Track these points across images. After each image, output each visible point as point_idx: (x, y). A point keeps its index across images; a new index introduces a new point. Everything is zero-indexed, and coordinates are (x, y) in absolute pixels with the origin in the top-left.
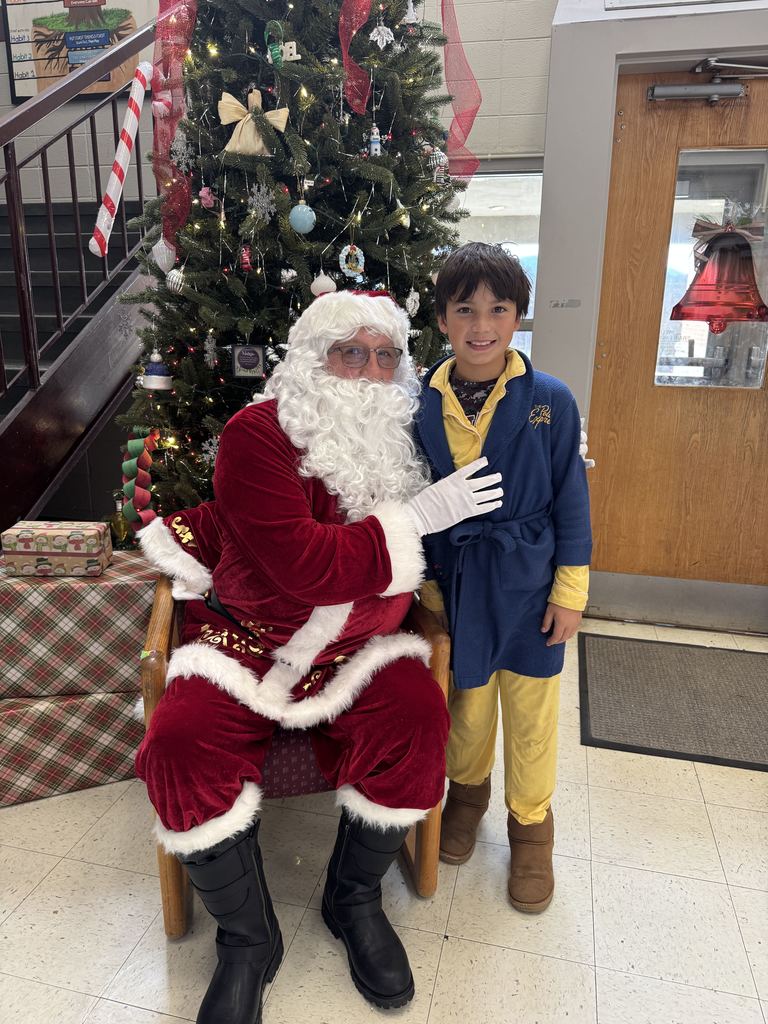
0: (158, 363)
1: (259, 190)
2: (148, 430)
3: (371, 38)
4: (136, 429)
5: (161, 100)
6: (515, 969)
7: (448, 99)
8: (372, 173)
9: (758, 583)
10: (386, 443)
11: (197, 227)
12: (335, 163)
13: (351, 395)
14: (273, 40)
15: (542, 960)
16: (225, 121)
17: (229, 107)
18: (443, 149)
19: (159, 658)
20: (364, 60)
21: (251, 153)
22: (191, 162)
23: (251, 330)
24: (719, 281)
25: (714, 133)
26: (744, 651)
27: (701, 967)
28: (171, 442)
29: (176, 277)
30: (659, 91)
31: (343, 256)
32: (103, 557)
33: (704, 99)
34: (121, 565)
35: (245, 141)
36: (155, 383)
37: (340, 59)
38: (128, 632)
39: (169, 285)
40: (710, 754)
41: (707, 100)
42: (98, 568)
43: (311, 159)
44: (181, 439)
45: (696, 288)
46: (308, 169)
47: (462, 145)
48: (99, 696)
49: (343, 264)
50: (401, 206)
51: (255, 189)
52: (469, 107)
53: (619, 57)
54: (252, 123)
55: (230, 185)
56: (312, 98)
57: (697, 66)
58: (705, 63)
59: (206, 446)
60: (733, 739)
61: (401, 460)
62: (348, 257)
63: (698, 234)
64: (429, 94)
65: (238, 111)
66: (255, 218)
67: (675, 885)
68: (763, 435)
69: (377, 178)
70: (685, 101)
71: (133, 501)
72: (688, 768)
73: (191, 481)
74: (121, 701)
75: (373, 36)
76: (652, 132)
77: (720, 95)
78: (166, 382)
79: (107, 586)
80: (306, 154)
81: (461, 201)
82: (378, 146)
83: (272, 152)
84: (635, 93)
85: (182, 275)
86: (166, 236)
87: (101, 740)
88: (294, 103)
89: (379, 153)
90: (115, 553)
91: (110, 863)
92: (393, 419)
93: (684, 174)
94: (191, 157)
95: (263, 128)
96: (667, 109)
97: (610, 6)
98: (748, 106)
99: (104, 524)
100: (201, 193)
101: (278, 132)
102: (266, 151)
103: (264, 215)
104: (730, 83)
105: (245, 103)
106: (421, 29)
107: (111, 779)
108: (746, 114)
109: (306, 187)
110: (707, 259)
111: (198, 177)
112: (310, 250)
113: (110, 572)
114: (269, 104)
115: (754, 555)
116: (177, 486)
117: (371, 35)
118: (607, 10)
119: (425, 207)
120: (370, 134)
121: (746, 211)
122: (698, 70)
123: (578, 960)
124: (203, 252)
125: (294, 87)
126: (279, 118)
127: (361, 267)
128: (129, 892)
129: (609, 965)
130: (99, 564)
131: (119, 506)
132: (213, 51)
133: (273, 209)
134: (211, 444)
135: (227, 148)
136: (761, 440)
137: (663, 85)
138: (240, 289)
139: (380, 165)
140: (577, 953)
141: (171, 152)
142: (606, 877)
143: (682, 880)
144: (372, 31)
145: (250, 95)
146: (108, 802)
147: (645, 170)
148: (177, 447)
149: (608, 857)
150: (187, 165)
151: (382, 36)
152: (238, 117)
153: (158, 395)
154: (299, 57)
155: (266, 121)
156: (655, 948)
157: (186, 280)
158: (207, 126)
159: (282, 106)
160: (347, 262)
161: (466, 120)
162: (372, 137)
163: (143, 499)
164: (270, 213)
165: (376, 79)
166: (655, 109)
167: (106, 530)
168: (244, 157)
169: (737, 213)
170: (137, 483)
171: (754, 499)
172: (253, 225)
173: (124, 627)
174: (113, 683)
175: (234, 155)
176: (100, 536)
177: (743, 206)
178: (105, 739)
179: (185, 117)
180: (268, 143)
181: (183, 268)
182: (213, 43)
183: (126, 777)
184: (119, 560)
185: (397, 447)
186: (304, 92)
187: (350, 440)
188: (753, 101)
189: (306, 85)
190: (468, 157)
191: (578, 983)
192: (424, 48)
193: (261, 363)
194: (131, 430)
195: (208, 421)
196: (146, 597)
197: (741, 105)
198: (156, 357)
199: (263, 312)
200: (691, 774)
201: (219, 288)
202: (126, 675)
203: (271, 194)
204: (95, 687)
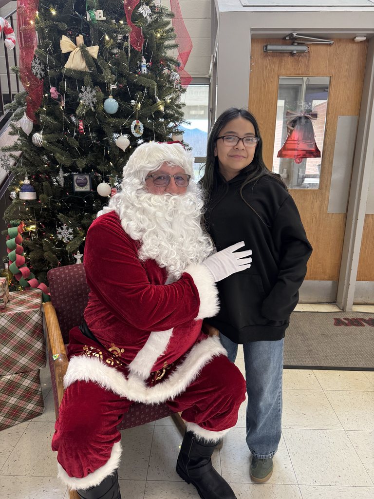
0: (28, 185)
1: (86, 90)
2: (19, 222)
3: (139, 11)
4: (11, 222)
5: (9, 39)
6: (261, 494)
7: (176, 46)
8: (145, 82)
9: (321, 280)
10: (185, 229)
11: (44, 109)
12: (125, 77)
13: (161, 205)
14: (90, 9)
15: (273, 487)
16: (64, 51)
17: (66, 44)
18: (175, 71)
19: (63, 357)
20: (135, 23)
21: (79, 69)
22: (43, 73)
23: (84, 165)
24: (298, 139)
25: (295, 69)
26: (317, 312)
27: (346, 475)
28: (32, 228)
29: (38, 137)
30: (269, 47)
31: (133, 126)
32: (5, 297)
33: (289, 53)
34: (15, 301)
35: (75, 62)
36: (28, 196)
37: (125, 21)
38: (24, 339)
39: (34, 142)
40: (319, 365)
41: (291, 53)
42: (3, 304)
43: (112, 73)
44: (38, 226)
45: (288, 142)
46: (114, 79)
47: (183, 69)
48: (8, 377)
49: (133, 130)
50: (159, 100)
51: (83, 89)
52: (187, 50)
53: (252, 30)
54: (80, 53)
55: (68, 87)
56: (112, 40)
57: (287, 36)
58: (291, 35)
59: (59, 230)
60: (326, 356)
61: (194, 238)
62: (136, 126)
63: (287, 116)
64: (167, 43)
65: (71, 46)
66: (84, 106)
67: (322, 435)
68: (320, 210)
69: (147, 85)
70: (281, 53)
71: (16, 262)
72: (310, 373)
73: (51, 250)
74: (21, 378)
75: (140, 10)
76: (266, 67)
77: (297, 51)
78: (33, 196)
79: (10, 314)
80: (110, 71)
81: (183, 99)
82: (145, 68)
83: (90, 69)
84: (259, 48)
85: (42, 136)
86: (27, 114)
87: (10, 402)
88: (101, 43)
89: (146, 72)
90: (11, 293)
91: (27, 473)
92: (188, 216)
93: (281, 87)
94: (43, 70)
95: (85, 55)
96: (273, 56)
97: (245, 5)
98: (309, 57)
99: (4, 278)
100: (51, 91)
101: (93, 58)
102: (87, 67)
103: (89, 104)
104: (301, 45)
105: (75, 42)
106: (161, 8)
107: (17, 422)
108: (309, 60)
109: (111, 89)
110: (292, 128)
111: (46, 82)
112: (114, 123)
113: (9, 305)
114: (87, 43)
115: (318, 266)
116: (46, 254)
117: (139, 9)
118: (244, 6)
119: (169, 101)
120: (141, 62)
121: (309, 106)
122: (287, 38)
123: (290, 483)
124: (53, 123)
125: (101, 34)
126: (94, 51)
127: (142, 132)
128: (43, 489)
129: (304, 483)
130: (4, 302)
131: (7, 266)
132: (54, 13)
133: (95, 100)
134: (62, 229)
135: (66, 66)
136: (320, 213)
137: (270, 45)
138: (76, 144)
139: (150, 78)
140: (288, 479)
141: (32, 67)
142: (290, 436)
143: (325, 431)
144: (139, 7)
145: (77, 38)
146: (18, 436)
147: (264, 85)
148: (34, 230)
149: (288, 425)
150: (41, 74)
151: (145, 10)
152: (71, 49)
153: (28, 202)
154: (105, 18)
155: (88, 52)
156: (322, 469)
157: (44, 139)
158: (50, 54)
159: (94, 45)
160: (135, 129)
161: (185, 56)
162: (142, 64)
163: (21, 261)
164: (93, 103)
165: (144, 34)
166: (267, 56)
167: (6, 281)
168: (75, 71)
169: (305, 107)
170: (17, 252)
171: (317, 241)
172: (83, 109)
173: (21, 336)
174: (16, 368)
175: (69, 70)
176: (4, 285)
177: (308, 104)
178: (13, 400)
179: (36, 48)
180: (89, 64)
181: (42, 132)
182: (54, 7)
183: (25, 420)
184: (14, 298)
185: (192, 231)
186: (107, 38)
187: (164, 231)
188: (312, 54)
189: (107, 33)
190: (186, 76)
191: (293, 495)
192: (165, 19)
193: (88, 183)
194: (9, 222)
195: (60, 215)
196: (34, 318)
197: (306, 56)
198: (27, 181)
199: (89, 155)
200: (313, 376)
201: (62, 143)
202: (24, 363)
203: (94, 92)
204: (5, 372)
